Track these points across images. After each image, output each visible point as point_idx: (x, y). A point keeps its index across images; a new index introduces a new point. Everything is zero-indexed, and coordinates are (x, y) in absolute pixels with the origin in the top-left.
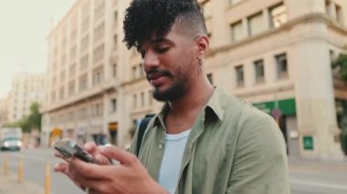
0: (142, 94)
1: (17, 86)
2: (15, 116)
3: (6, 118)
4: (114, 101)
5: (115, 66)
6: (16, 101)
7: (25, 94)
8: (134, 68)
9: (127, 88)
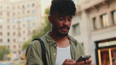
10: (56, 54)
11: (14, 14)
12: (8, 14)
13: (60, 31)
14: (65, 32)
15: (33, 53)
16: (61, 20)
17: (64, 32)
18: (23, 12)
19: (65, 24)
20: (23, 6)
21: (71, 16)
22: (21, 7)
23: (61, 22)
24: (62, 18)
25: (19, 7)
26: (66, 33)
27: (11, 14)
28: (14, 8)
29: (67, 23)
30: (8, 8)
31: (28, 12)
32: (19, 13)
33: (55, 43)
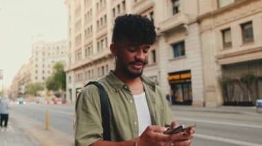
1: (37, 53)
2: (36, 78)
3: (29, 80)
6: (37, 66)
7: (44, 60)
10: (133, 100)
11: (49, 54)
12: (44, 54)
13: (130, 68)
14: (138, 69)
15: (86, 106)
16: (132, 51)
17: (136, 71)
18: (58, 53)
19: (138, 57)
20: (58, 48)
21: (147, 45)
22: (56, 48)
23: (132, 55)
24: (133, 49)
25: (53, 48)
26: (140, 71)
27: (46, 54)
28: (49, 48)
29: (142, 56)
30: (44, 48)
31: (62, 53)
32: (53, 53)
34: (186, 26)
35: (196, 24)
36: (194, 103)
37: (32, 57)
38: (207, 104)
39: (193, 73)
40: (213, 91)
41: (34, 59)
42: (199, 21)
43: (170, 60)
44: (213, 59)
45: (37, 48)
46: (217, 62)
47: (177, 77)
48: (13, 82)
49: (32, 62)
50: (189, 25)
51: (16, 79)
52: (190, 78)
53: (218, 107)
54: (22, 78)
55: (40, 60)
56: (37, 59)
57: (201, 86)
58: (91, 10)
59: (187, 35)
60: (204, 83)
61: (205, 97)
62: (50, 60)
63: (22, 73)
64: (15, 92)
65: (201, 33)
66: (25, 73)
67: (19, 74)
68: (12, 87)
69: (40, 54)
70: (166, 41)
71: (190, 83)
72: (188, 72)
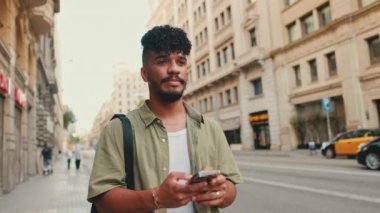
0: (312, 63)
1: (120, 87)
4: (257, 83)
5: (252, 31)
6: (120, 103)
7: (128, 95)
8: (290, 26)
9: (279, 58)
10: (167, 139)
11: (135, 87)
12: (128, 87)
27: (131, 88)
28: (134, 80)
30: (128, 80)
33: (156, 119)
34: (261, 62)
35: (270, 60)
36: (272, 147)
37: (115, 92)
38: (283, 148)
39: (270, 113)
40: (288, 133)
41: (117, 96)
42: (272, 56)
43: (251, 99)
44: (286, 98)
45: (120, 79)
46: (290, 101)
47: (256, 118)
48: (94, 124)
49: (114, 99)
50: (264, 60)
51: (97, 120)
52: (267, 120)
53: (292, 150)
54: (104, 119)
55: (124, 96)
56: (120, 95)
57: (277, 128)
58: (187, 22)
59: (263, 71)
60: (280, 125)
61: (281, 140)
62: (136, 95)
63: (104, 112)
64: (96, 137)
65: (275, 70)
66: (107, 113)
67: (100, 113)
68: (93, 130)
69: (124, 88)
70: (246, 78)
71: (267, 125)
72: (265, 112)
